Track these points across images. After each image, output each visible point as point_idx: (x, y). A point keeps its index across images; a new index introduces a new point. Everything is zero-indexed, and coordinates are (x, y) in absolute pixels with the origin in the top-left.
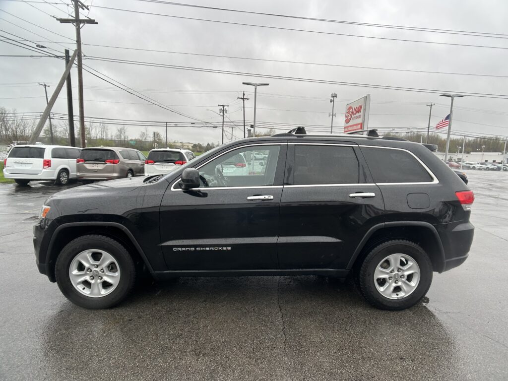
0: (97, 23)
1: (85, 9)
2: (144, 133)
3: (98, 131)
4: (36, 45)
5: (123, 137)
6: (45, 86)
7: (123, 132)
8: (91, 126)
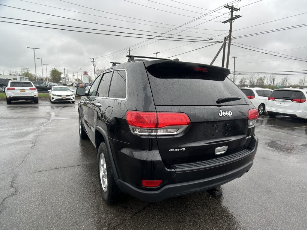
0: (241, 16)
1: (238, 11)
2: (302, 80)
3: (268, 80)
4: (209, 39)
5: (285, 83)
6: (235, 58)
7: (286, 80)
8: (265, 77)
